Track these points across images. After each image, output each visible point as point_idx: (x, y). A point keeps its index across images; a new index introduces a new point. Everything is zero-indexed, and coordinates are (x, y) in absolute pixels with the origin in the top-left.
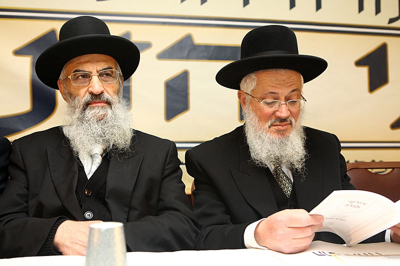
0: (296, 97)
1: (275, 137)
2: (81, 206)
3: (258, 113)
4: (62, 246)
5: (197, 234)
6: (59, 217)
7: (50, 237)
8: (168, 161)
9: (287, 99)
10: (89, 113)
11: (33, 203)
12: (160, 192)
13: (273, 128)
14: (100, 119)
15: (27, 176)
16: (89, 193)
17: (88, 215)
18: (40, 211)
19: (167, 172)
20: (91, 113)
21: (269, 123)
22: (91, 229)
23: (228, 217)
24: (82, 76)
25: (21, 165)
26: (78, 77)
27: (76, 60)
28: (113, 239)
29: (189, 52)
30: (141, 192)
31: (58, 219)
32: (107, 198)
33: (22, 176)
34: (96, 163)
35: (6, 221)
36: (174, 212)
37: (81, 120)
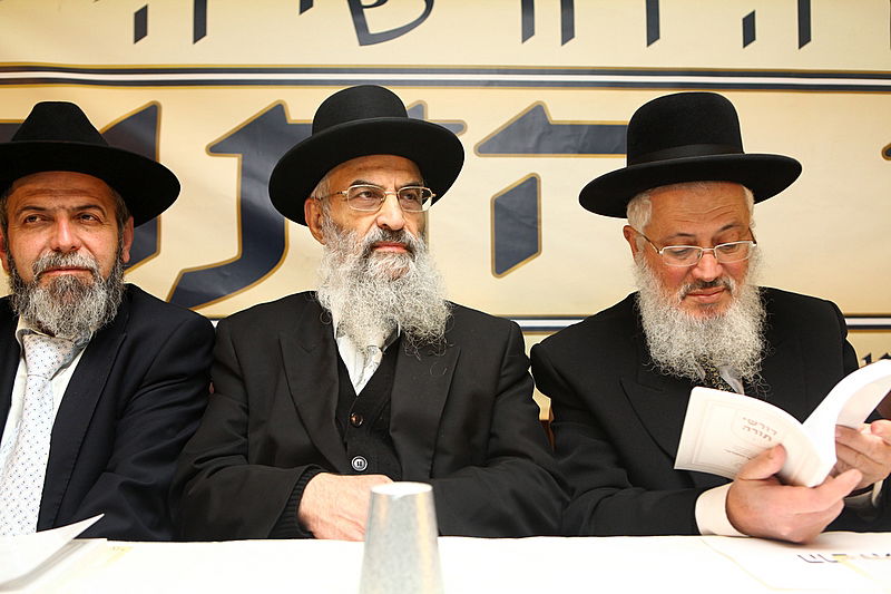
0: (736, 237)
1: (696, 318)
2: (345, 445)
3: (659, 269)
4: (314, 520)
5: (565, 504)
6: (306, 467)
7: (292, 503)
8: (506, 361)
9: (715, 241)
10: (377, 264)
11: (256, 437)
12: (491, 421)
13: (690, 300)
14: (396, 278)
15: (245, 388)
16: (358, 421)
17: (357, 463)
18: (270, 454)
19: (504, 382)
20: (380, 263)
21: (682, 291)
22: (374, 496)
23: (622, 473)
24: (366, 193)
25: (235, 367)
26: (358, 196)
27: (357, 163)
28: (414, 515)
29: (540, 139)
30: (455, 421)
31: (306, 471)
32: (394, 430)
33: (235, 387)
34: (371, 363)
35: (210, 469)
36: (518, 459)
37: (360, 275)
